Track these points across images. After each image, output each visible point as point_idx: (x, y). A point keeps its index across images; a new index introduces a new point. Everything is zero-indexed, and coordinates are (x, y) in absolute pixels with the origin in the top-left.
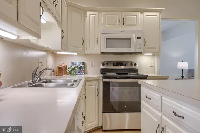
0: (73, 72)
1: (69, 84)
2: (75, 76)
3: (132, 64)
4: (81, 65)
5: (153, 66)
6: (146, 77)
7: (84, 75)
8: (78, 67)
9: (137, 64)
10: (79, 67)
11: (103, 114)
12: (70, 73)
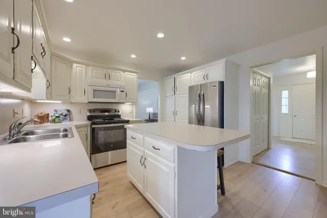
0: (57, 120)
1: (61, 134)
2: (59, 124)
3: (116, 111)
4: (66, 112)
5: (132, 112)
6: (127, 122)
7: (69, 123)
8: (62, 115)
9: (120, 111)
10: (64, 114)
11: (92, 155)
12: (54, 121)
